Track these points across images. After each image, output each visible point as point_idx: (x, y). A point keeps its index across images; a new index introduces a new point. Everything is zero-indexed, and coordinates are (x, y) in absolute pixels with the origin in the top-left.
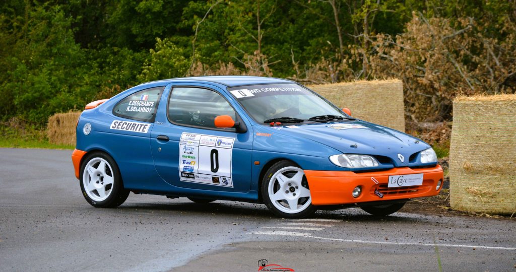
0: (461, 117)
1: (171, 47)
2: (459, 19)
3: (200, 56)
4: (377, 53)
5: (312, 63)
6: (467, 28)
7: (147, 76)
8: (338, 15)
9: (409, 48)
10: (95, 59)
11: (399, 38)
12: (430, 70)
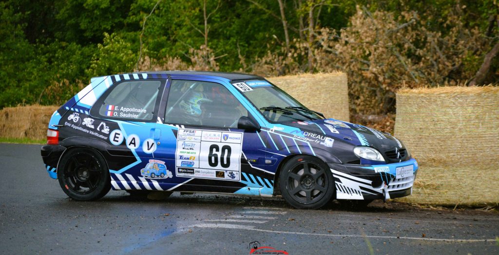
0: (404, 109)
1: (119, 42)
2: (403, 13)
3: (147, 51)
4: (322, 46)
5: (259, 57)
6: (411, 22)
7: (95, 71)
8: (284, 9)
9: (354, 41)
10: (44, 54)
11: (344, 32)
12: (374, 63)
